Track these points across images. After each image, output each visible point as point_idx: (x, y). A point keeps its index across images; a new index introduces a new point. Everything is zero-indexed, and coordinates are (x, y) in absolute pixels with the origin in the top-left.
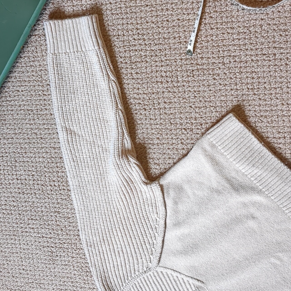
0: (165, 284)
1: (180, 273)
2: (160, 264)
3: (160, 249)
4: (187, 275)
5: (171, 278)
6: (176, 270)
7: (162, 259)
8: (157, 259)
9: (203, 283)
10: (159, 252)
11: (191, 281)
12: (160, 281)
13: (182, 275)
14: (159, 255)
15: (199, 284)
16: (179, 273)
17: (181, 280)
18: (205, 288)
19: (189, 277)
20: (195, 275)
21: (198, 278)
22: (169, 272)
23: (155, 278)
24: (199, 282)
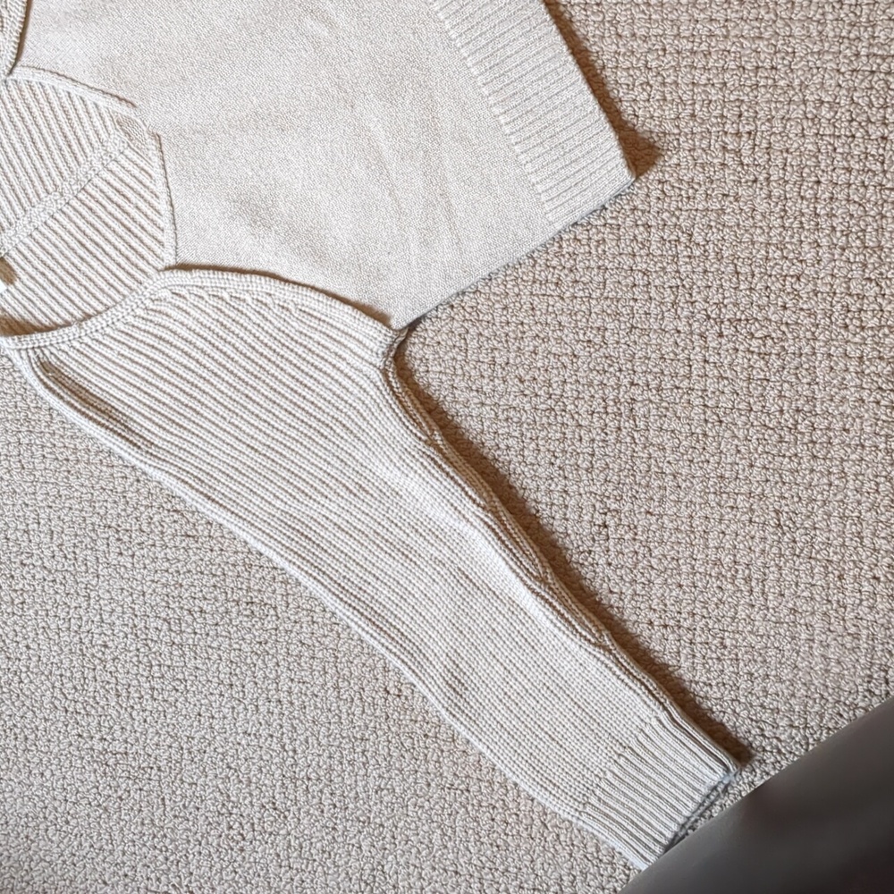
0: (40, 121)
1: (73, 80)
2: (24, 59)
3: (20, 8)
4: (91, 85)
5: (55, 104)
6: (66, 73)
7: (28, 44)
8: (14, 39)
9: (134, 105)
10: (19, 19)
11: (103, 102)
12: (26, 114)
13: (79, 85)
14: (18, 27)
15: (123, 110)
16: (70, 82)
17: (80, 106)
18: (139, 121)
19: (96, 90)
20: (112, 84)
21: (121, 94)
22: (49, 81)
23: (12, 105)
24: (124, 103)
